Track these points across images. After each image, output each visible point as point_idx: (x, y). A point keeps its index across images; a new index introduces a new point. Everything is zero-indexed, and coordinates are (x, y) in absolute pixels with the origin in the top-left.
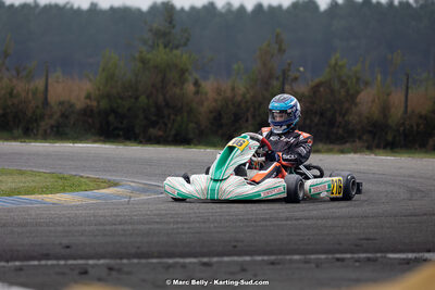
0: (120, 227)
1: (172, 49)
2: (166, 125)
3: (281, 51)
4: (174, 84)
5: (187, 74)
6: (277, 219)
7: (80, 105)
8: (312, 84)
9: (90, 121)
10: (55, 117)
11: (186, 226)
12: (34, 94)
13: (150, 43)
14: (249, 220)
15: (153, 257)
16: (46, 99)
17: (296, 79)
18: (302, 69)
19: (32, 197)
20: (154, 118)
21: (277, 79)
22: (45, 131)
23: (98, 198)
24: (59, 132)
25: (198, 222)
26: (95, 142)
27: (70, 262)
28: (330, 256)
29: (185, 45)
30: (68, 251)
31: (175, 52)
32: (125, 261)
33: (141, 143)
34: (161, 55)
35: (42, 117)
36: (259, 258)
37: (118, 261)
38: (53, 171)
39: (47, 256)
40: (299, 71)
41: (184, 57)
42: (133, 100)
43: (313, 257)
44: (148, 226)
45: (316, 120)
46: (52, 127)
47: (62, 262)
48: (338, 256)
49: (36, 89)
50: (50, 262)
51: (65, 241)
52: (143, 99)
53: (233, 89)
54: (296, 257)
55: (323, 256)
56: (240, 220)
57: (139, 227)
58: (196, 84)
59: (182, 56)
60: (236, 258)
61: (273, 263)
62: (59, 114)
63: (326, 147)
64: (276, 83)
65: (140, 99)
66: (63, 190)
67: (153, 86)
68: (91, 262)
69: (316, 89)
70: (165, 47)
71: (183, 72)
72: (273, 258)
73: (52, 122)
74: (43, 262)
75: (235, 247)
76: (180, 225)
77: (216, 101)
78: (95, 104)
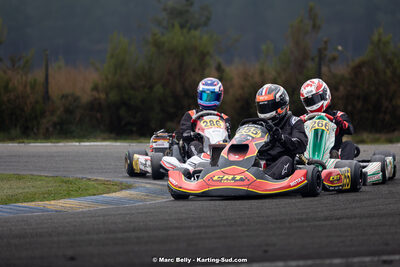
0: (134, 234)
1: (190, 29)
3: (315, 27)
4: (194, 71)
5: (208, 58)
7: (86, 97)
8: (352, 64)
9: (99, 115)
10: (58, 113)
12: (33, 87)
13: (165, 24)
16: (47, 92)
17: (334, 59)
18: (340, 48)
19: (32, 204)
20: (172, 110)
21: (313, 59)
22: (47, 129)
23: (107, 203)
24: (65, 129)
25: (224, 225)
26: (104, 139)
28: (376, 258)
29: (206, 24)
30: (74, 263)
31: (193, 32)
34: (176, 37)
35: (43, 114)
38: (56, 174)
40: (338, 51)
41: (205, 38)
42: (146, 90)
45: (359, 105)
46: (55, 125)
48: (385, 258)
49: (35, 80)
51: (70, 253)
52: (158, 89)
53: (262, 73)
54: (337, 261)
55: (367, 259)
56: (273, 222)
58: (219, 68)
59: (201, 37)
62: (62, 109)
63: (371, 136)
64: (311, 65)
65: (155, 89)
66: (68, 195)
67: (170, 73)
69: (357, 70)
70: (182, 27)
71: (203, 56)
73: (55, 119)
75: (266, 251)
77: (242, 88)
78: (103, 96)
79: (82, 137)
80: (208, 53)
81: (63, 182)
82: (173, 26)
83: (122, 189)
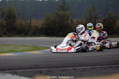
1: (65, 11)
2: (64, 32)
3: (94, 10)
4: (66, 21)
6: (94, 56)
7: (40, 27)
8: (103, 19)
9: (43, 31)
10: (33, 30)
11: (69, 59)
13: (59, 9)
14: (86, 57)
15: (60, 68)
16: (31, 25)
17: (99, 18)
19: (27, 52)
20: (60, 30)
21: (94, 18)
23: (45, 52)
24: (35, 34)
25: (73, 58)
26: (44, 37)
27: (37, 70)
28: (109, 66)
29: (68, 9)
30: (37, 67)
31: (65, 12)
32: (52, 69)
33: (57, 37)
34: (62, 13)
35: (30, 30)
36: (89, 67)
37: (50, 69)
38: (33, 45)
39: (31, 68)
40: (100, 16)
41: (68, 13)
42: (54, 25)
43: (104, 66)
44: (58, 59)
46: (32, 33)
47: (35, 70)
48: (111, 66)
49: (28, 23)
50: (32, 70)
51: (36, 64)
52: (57, 25)
53: (82, 21)
54: (99, 66)
55: (107, 66)
56: (84, 57)
57: (56, 59)
58: (72, 20)
60: (83, 67)
61: (93, 68)
66: (36, 50)
67: (60, 21)
68: (43, 69)
69: (104, 21)
70: (63, 10)
71: (68, 17)
72: (93, 67)
73: (33, 32)
74: (30, 70)
75: (82, 64)
76: (67, 59)
78: (44, 26)
79: (39, 36)
80: (69, 16)
81: (34, 47)
82: (61, 10)
83: (48, 49)
